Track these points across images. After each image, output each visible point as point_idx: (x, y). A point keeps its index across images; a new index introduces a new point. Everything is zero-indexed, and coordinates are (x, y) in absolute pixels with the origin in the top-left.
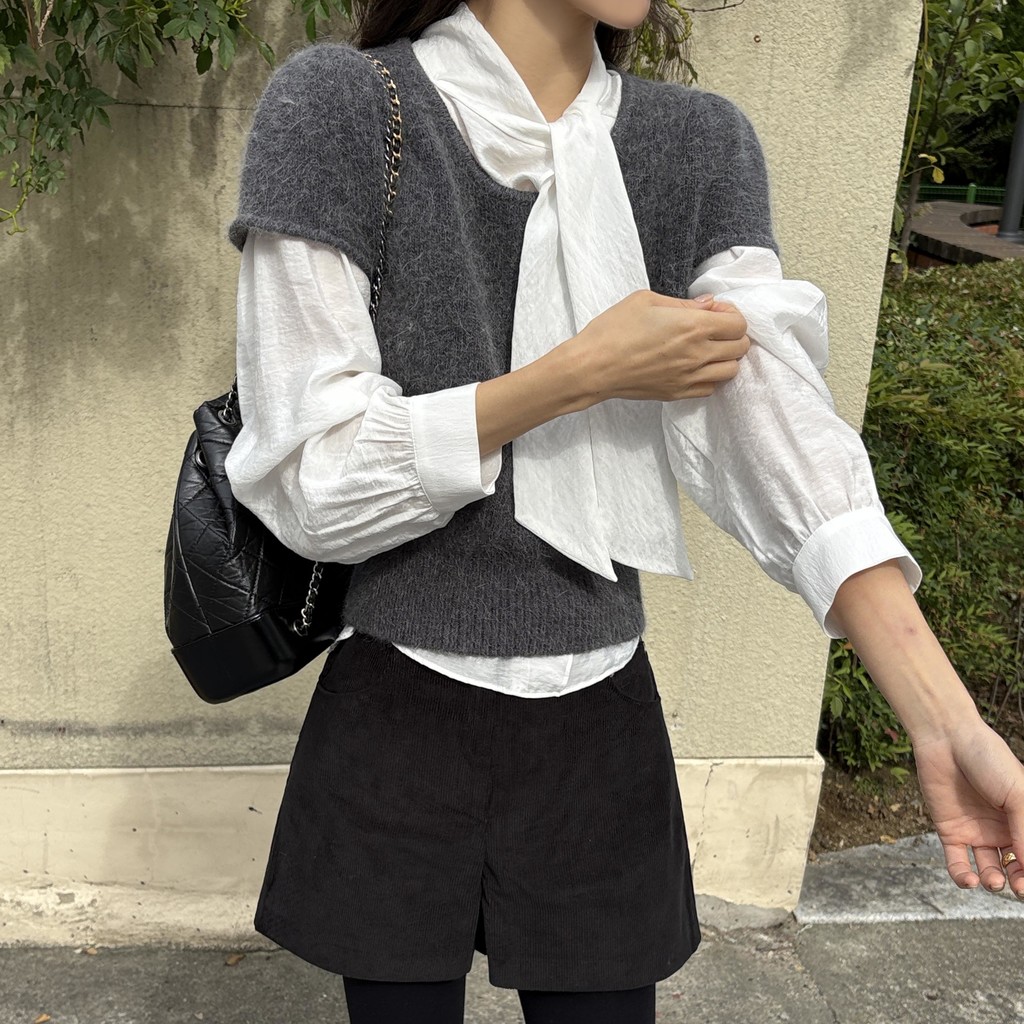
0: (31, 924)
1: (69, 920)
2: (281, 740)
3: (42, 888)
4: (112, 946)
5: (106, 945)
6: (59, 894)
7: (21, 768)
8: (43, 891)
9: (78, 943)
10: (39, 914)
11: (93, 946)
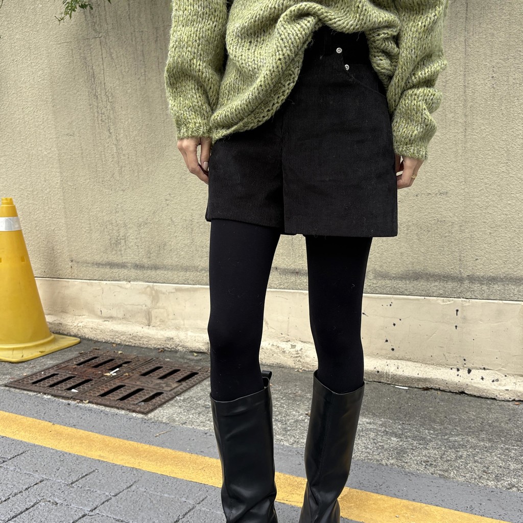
0: (281, 356)
1: (293, 356)
2: (382, 283)
3: (287, 342)
4: (307, 370)
5: (305, 369)
6: (291, 345)
7: (283, 289)
8: (287, 343)
9: (297, 367)
10: (284, 352)
11: (301, 369)
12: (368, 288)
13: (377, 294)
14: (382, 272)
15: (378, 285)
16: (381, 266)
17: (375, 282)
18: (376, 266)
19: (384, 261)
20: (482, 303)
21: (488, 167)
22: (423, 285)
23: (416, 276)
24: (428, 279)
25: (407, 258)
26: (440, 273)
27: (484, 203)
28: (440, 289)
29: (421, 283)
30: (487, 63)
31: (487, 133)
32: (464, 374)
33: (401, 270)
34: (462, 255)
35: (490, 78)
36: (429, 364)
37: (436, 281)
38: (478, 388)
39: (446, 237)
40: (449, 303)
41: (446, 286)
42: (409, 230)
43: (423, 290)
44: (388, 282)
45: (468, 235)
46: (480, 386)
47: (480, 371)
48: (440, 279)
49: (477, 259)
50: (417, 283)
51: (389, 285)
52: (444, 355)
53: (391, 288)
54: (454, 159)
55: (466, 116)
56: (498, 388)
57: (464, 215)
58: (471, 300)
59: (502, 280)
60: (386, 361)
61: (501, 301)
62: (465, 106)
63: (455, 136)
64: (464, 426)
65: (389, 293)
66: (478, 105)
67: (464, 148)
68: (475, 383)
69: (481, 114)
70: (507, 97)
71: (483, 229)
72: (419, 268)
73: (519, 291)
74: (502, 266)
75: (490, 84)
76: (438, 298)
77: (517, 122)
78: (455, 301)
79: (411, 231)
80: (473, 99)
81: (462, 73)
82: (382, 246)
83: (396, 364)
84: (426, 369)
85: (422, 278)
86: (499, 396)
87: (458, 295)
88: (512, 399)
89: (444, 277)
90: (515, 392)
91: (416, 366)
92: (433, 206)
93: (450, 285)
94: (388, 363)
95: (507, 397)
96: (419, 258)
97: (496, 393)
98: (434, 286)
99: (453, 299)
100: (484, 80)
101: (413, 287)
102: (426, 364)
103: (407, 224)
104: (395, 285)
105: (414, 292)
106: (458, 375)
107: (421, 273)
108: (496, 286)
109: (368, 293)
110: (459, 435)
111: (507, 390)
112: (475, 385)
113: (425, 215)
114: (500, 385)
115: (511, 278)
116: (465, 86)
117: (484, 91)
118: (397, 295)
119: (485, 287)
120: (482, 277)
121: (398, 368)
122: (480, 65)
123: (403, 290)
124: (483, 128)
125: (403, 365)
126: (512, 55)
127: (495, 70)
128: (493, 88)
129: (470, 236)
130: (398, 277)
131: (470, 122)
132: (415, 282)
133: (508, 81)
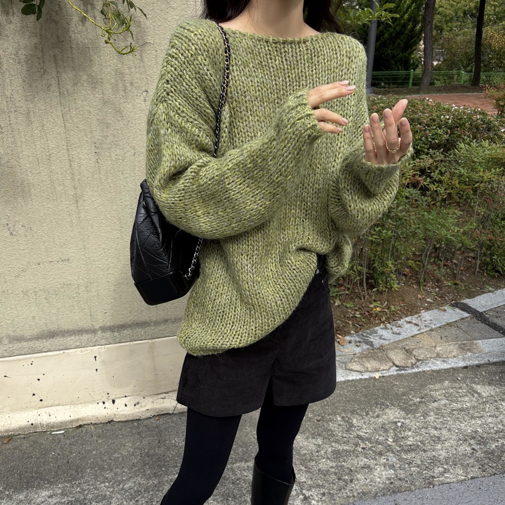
2: (18, 345)
12: (5, 352)
13: (15, 356)
14: (16, 336)
15: (14, 348)
16: (14, 331)
17: (11, 346)
18: (9, 332)
19: (16, 326)
20: (116, 347)
21: (103, 234)
22: (59, 341)
23: (52, 335)
24: (63, 336)
25: (40, 320)
26: (74, 328)
27: (105, 266)
28: (76, 342)
29: (58, 340)
30: (87, 139)
31: (98, 204)
32: (110, 405)
33: (36, 331)
34: (92, 311)
35: (94, 154)
36: (77, 404)
37: (71, 336)
38: (125, 415)
39: (74, 297)
40: (87, 352)
41: (81, 338)
42: (37, 296)
43: (60, 345)
44: (25, 344)
45: (94, 294)
46: (126, 413)
47: (123, 399)
48: (75, 334)
49: (106, 313)
50: (54, 340)
51: (26, 346)
52: (90, 394)
53: (29, 349)
54: (70, 229)
55: (75, 188)
56: (140, 410)
57: (88, 278)
58: (106, 346)
59: (130, 326)
60: (36, 411)
61: (131, 343)
62: (73, 179)
63: (67, 207)
64: (129, 465)
65: (27, 353)
66: (85, 178)
67: (78, 219)
68: (120, 411)
69: (90, 187)
70: (112, 172)
71: (107, 288)
72: (53, 327)
73: (145, 332)
74: (129, 315)
75: (94, 159)
76: (76, 349)
77: (124, 193)
78: (92, 350)
79: (39, 297)
80: (80, 173)
81: (65, 147)
82: (12, 313)
83: (47, 411)
84: (76, 409)
85: (58, 335)
86: (142, 416)
87: (94, 344)
88: (153, 415)
89: (78, 331)
90: (153, 410)
91: (66, 408)
92: (57, 272)
93: (85, 337)
94: (39, 413)
95: (148, 415)
96: (51, 319)
97: (139, 415)
98: (70, 340)
99: (90, 348)
100: (88, 155)
101: (50, 344)
102: (74, 404)
103: (34, 290)
104: (32, 345)
105: (52, 348)
106: (105, 408)
107: (55, 331)
108: (125, 332)
109: (6, 357)
110: (130, 479)
111: (148, 410)
112: (121, 413)
113: (50, 281)
114: (141, 406)
115: (137, 323)
116: (69, 160)
117: (89, 165)
118: (36, 353)
119: (116, 334)
120: (112, 326)
121: (50, 416)
122: (81, 140)
123: (41, 348)
124: (93, 199)
125: (54, 411)
126: (111, 132)
127: (97, 145)
128: (98, 162)
129: (96, 295)
130: (34, 338)
131: (80, 194)
132: (52, 339)
133: (110, 156)
